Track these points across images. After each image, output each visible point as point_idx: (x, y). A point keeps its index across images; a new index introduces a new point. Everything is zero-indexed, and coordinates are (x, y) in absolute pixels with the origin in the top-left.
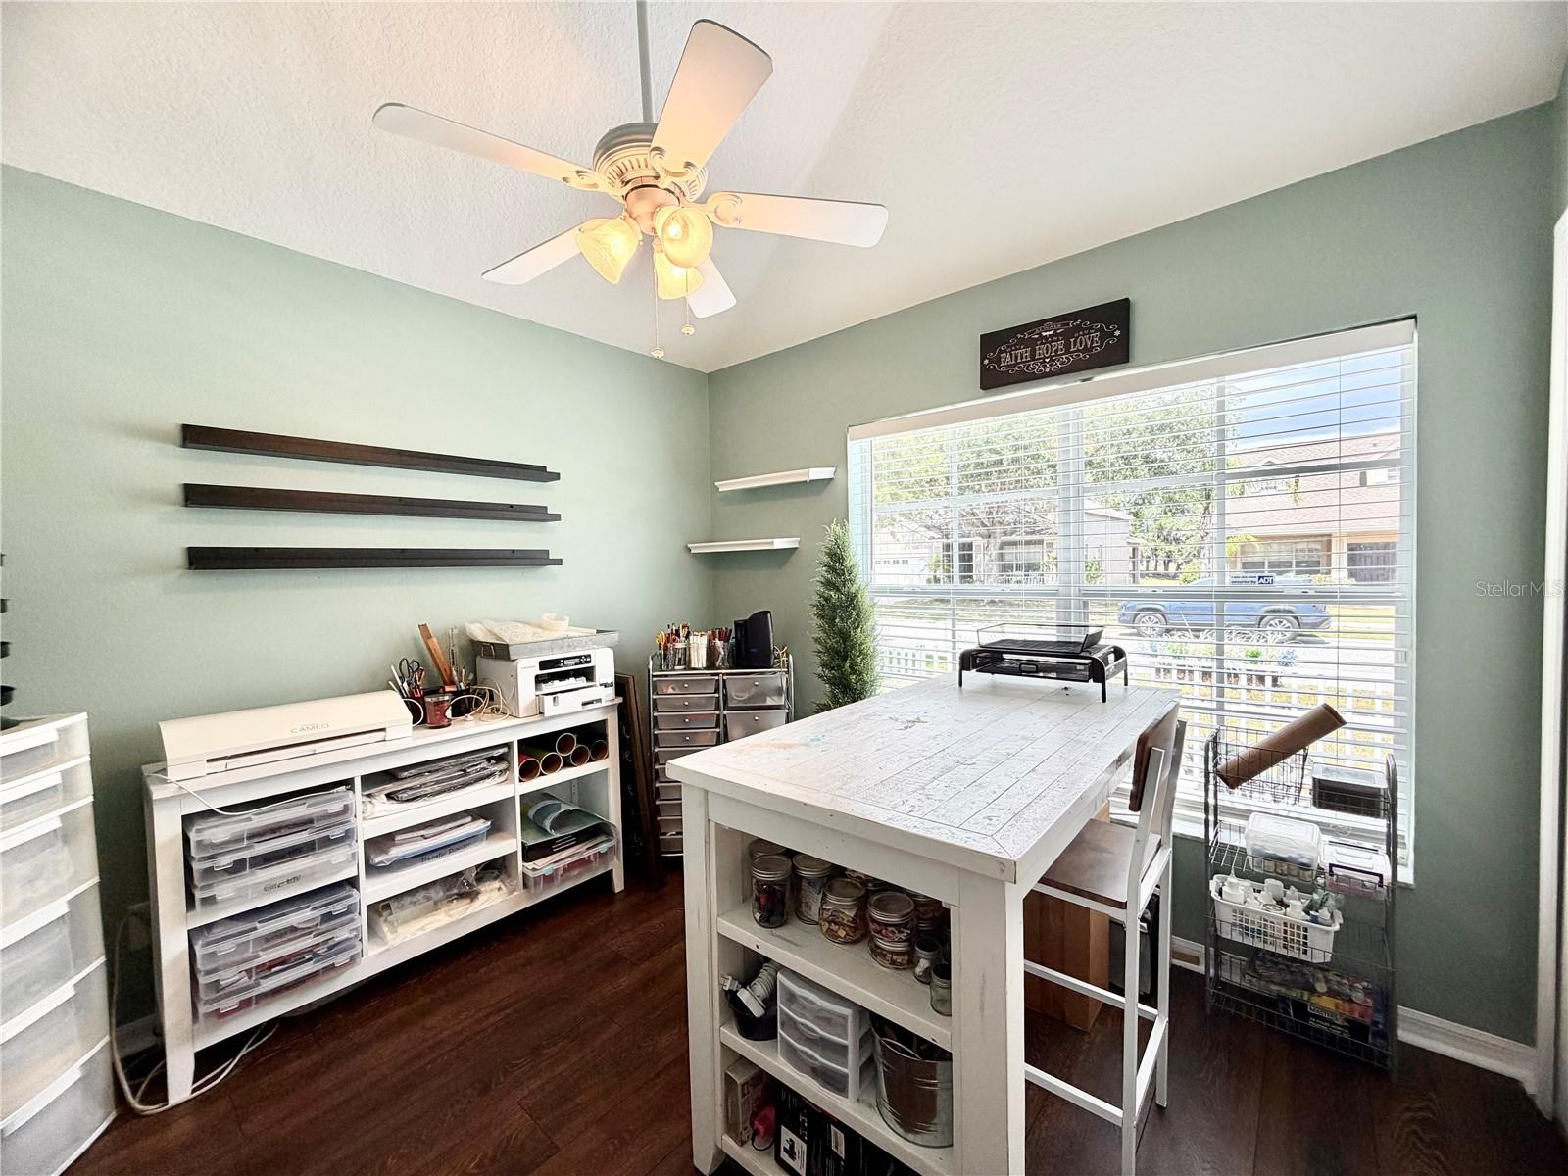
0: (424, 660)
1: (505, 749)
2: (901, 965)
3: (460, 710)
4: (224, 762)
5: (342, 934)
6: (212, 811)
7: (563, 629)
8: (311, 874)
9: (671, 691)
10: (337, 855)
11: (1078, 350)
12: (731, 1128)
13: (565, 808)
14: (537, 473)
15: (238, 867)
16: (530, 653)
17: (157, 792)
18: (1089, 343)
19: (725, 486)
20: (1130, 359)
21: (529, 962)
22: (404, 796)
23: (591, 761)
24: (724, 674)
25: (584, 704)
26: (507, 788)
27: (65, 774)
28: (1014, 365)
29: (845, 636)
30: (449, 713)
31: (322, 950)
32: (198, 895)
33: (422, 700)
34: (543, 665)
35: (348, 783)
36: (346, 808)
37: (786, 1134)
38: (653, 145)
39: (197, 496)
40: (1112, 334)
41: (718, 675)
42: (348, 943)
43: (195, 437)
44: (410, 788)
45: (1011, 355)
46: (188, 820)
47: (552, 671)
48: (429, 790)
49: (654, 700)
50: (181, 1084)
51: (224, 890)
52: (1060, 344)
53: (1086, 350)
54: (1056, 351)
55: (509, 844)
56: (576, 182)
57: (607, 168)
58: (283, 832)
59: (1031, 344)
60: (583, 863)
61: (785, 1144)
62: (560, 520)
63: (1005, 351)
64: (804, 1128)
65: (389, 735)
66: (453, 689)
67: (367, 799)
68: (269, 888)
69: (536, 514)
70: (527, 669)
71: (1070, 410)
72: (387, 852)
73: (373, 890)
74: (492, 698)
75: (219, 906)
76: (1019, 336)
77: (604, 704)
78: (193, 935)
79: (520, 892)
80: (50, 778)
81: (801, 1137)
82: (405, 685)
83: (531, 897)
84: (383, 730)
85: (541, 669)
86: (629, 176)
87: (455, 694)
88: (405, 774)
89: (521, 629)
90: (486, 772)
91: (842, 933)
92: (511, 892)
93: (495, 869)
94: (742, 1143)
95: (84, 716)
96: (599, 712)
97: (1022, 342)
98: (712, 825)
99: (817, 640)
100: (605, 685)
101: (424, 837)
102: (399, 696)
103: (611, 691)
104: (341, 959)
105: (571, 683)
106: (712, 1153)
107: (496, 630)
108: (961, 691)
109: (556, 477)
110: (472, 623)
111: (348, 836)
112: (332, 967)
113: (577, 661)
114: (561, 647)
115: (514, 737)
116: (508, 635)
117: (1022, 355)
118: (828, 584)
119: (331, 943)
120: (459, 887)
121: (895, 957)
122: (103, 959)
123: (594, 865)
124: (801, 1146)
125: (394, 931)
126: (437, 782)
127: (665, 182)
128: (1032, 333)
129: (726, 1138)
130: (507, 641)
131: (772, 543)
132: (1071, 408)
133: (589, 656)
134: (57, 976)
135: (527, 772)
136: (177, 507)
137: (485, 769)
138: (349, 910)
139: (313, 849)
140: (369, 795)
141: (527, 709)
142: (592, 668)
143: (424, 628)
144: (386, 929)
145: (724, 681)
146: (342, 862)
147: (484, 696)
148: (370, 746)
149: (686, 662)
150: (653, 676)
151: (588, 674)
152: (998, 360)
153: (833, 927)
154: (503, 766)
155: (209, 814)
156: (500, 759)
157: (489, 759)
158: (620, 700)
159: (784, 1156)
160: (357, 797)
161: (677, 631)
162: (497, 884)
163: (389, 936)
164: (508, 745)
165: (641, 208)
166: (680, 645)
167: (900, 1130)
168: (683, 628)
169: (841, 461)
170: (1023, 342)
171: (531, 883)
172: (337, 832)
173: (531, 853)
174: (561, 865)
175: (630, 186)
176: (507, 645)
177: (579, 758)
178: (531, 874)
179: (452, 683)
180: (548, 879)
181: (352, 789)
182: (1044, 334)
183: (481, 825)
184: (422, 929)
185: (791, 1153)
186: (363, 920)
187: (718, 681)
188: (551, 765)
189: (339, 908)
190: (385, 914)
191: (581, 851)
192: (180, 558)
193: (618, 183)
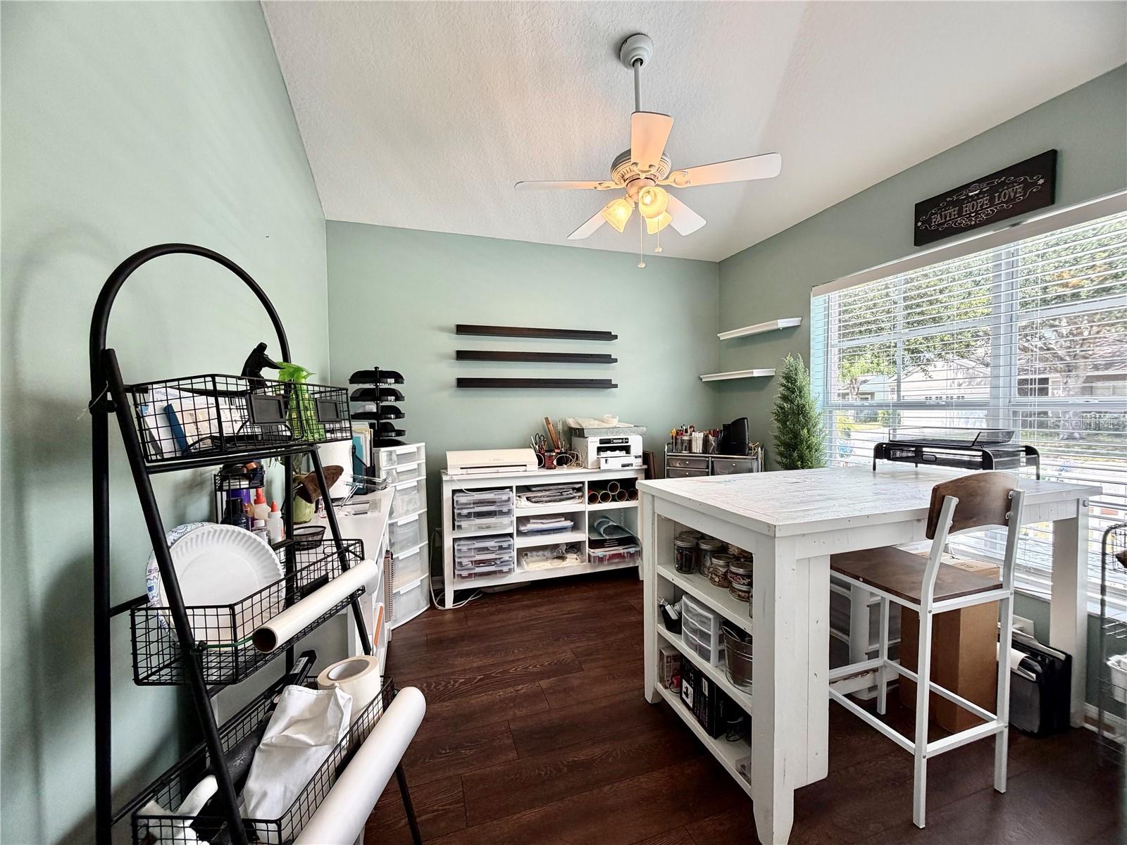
0: (547, 436)
1: (581, 485)
2: (743, 598)
3: (562, 462)
4: (466, 470)
5: (506, 557)
6: (462, 490)
7: (615, 422)
8: (494, 527)
9: (678, 465)
10: (505, 520)
11: (1002, 202)
12: (661, 680)
13: (611, 523)
14: (607, 336)
15: (469, 515)
16: (595, 435)
17: (445, 478)
18: (1012, 194)
19: (724, 336)
20: (1056, 200)
21: (588, 598)
22: (534, 500)
23: (627, 500)
24: (712, 457)
25: (623, 466)
26: (580, 505)
27: (419, 465)
28: (943, 224)
29: (796, 435)
30: (555, 462)
31: (498, 562)
32: (456, 523)
33: (543, 455)
34: (602, 441)
35: (511, 488)
36: (509, 499)
37: (685, 684)
38: (632, 162)
39: (462, 355)
40: (1035, 183)
41: (708, 457)
42: (507, 563)
43: (462, 329)
44: (537, 497)
45: (941, 215)
46: (454, 492)
47: (606, 446)
48: (545, 499)
49: (668, 470)
50: (449, 603)
51: (464, 524)
52: (985, 200)
53: (1010, 200)
54: (982, 206)
55: (582, 536)
56: (599, 188)
57: (616, 176)
58: (486, 504)
59: (959, 204)
60: (619, 556)
61: (684, 690)
62: (617, 362)
63: (936, 213)
64: (692, 681)
65: (528, 468)
66: (559, 451)
67: (518, 498)
68: (480, 528)
69: (607, 359)
70: (593, 443)
71: (1002, 251)
72: (525, 526)
73: (520, 542)
74: (577, 459)
75: (462, 531)
76: (948, 199)
77: (634, 467)
78: (455, 540)
79: (586, 563)
80: (413, 465)
81: (691, 686)
82: (537, 447)
83: (592, 567)
84: (525, 465)
85: (600, 444)
86: (626, 177)
87: (558, 453)
88: (534, 489)
89: (592, 422)
90: (571, 496)
91: (717, 579)
92: (582, 562)
93: (574, 547)
94: (666, 688)
95: (424, 444)
96: (633, 472)
97: (949, 204)
98: (656, 515)
99: (776, 437)
100: (636, 457)
101: (543, 523)
102: (534, 452)
103: (640, 460)
104: (505, 569)
105: (617, 453)
106: (652, 690)
107: (580, 422)
108: (874, 474)
109: (616, 337)
110: (569, 418)
111: (509, 512)
112: (501, 572)
113: (621, 441)
114: (612, 433)
115: (587, 479)
116: (585, 424)
117: (950, 214)
118: (785, 398)
119: (502, 560)
120: (557, 552)
121: (740, 593)
122: (427, 542)
123: (627, 560)
124: (691, 690)
125: (527, 563)
126: (548, 496)
127: (643, 176)
128: (959, 195)
129: (659, 684)
130: (584, 427)
131: (753, 372)
132: (1003, 249)
133: (628, 439)
134: (415, 543)
135: (592, 500)
136: (453, 361)
137: (571, 494)
138: (509, 547)
139: (496, 515)
140: (519, 497)
141: (592, 464)
142: (629, 446)
143: (547, 419)
144: (524, 563)
145: (712, 462)
146: (506, 525)
147: (573, 457)
148: (520, 472)
149: (690, 449)
150: (668, 455)
151: (627, 449)
152: (929, 221)
153: (714, 576)
154: (580, 494)
155: (461, 491)
156: (579, 490)
157: (574, 489)
158: (645, 467)
159: (684, 696)
160: (513, 495)
161: (686, 430)
162: (575, 556)
163: (526, 567)
164: (583, 483)
165: (632, 191)
166: (686, 438)
167: (732, 682)
168: (690, 427)
169: (805, 312)
170: (954, 204)
171: (592, 560)
172: (505, 509)
173: (594, 544)
174: (608, 553)
175: (627, 182)
176: (583, 429)
177: (620, 497)
178: (592, 554)
179: (558, 448)
180: (601, 560)
181: (512, 491)
182: (971, 194)
183: (569, 523)
184: (539, 567)
185: (687, 694)
186: (515, 554)
187: (708, 461)
188: (605, 498)
189: (505, 545)
190: (525, 557)
191: (620, 550)
192: (454, 383)
193: (622, 181)
